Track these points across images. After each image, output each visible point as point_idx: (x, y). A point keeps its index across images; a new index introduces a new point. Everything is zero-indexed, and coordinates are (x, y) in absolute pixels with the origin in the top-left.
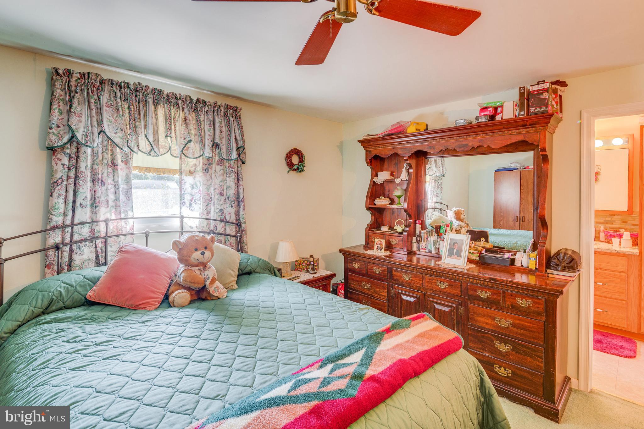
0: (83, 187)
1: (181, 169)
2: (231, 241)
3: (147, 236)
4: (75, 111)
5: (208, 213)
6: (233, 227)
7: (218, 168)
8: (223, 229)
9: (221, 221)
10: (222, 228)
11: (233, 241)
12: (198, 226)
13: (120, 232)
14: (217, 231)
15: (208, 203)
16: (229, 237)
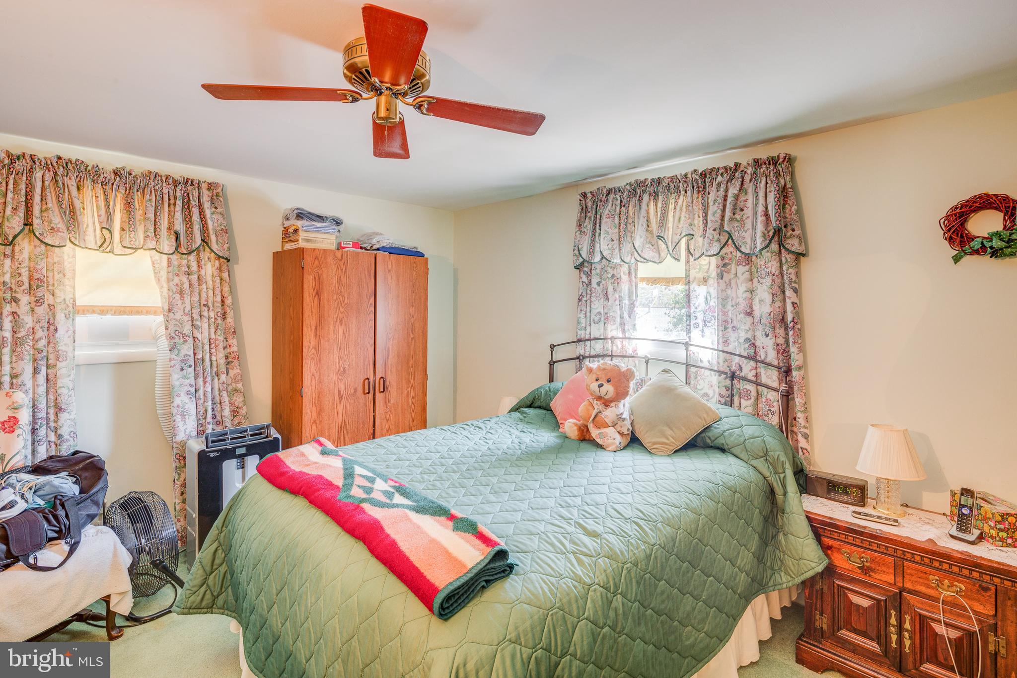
0: (595, 303)
1: (688, 276)
2: (769, 396)
3: (647, 362)
4: (585, 230)
5: (726, 342)
6: (774, 374)
7: (742, 269)
8: (753, 373)
9: (749, 358)
10: (751, 370)
11: (772, 398)
12: (711, 360)
13: (624, 352)
14: (742, 374)
15: (725, 325)
16: (765, 390)
